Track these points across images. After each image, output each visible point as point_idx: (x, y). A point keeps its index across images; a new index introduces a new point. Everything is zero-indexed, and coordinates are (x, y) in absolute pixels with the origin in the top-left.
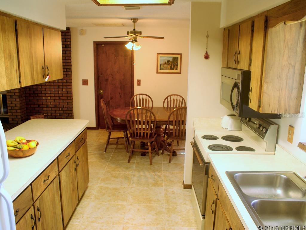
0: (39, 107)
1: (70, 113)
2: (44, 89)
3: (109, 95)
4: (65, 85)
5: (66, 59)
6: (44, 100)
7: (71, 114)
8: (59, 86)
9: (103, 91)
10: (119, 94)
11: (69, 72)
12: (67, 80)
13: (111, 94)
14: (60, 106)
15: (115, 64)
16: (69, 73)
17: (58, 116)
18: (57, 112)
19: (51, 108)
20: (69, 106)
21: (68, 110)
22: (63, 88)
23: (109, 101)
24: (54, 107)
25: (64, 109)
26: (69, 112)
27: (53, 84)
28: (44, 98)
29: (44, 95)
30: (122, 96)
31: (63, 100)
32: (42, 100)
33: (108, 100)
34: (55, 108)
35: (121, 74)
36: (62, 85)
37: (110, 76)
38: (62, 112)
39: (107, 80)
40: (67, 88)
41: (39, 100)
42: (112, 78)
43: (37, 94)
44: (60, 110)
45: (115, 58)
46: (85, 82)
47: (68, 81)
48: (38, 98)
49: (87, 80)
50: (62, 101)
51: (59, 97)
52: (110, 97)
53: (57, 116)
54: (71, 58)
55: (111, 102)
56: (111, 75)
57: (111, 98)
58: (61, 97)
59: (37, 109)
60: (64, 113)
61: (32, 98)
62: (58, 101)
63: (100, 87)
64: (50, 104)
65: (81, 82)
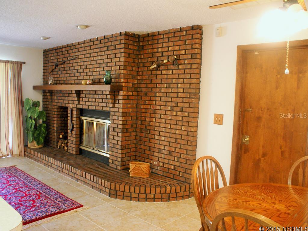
0: (150, 150)
1: (189, 169)
2: (158, 124)
3: (261, 148)
4: (187, 120)
5: (190, 78)
6: (157, 141)
7: (189, 171)
8: (177, 121)
9: (250, 138)
10: (281, 148)
11: (193, 99)
12: (189, 113)
13: (263, 147)
14: (176, 154)
15: (277, 88)
16: (193, 101)
17: (172, 169)
18: (171, 162)
19: (164, 154)
20: (188, 156)
21: (186, 163)
22: (182, 126)
23: (259, 159)
24: (168, 154)
25: (181, 160)
26: (187, 166)
27: (170, 118)
28: (156, 137)
29: (157, 133)
30: (287, 155)
31: (181, 144)
32: (155, 140)
33: (257, 158)
34: (169, 156)
35: (288, 110)
36: (182, 121)
37: (266, 111)
38: (178, 164)
39: (259, 119)
40: (188, 126)
41: (151, 140)
42: (270, 115)
43: (150, 130)
44: (174, 161)
45: (279, 76)
46: (219, 119)
47: (192, 115)
48: (150, 136)
49: (222, 115)
50: (179, 146)
51: (176, 139)
52: (261, 152)
53: (170, 169)
54: (200, 77)
55: (262, 161)
56: (268, 110)
57: (264, 155)
58: (178, 140)
59: (147, 152)
60: (180, 166)
61: (143, 135)
62: (174, 145)
63: (244, 131)
64: (163, 148)
65: (212, 119)
